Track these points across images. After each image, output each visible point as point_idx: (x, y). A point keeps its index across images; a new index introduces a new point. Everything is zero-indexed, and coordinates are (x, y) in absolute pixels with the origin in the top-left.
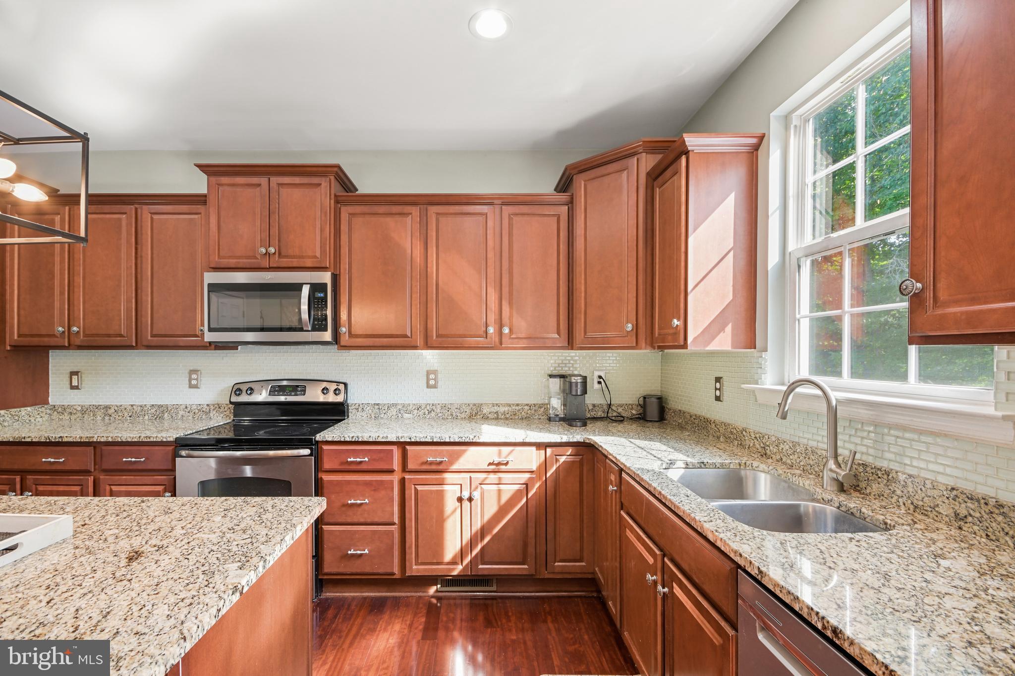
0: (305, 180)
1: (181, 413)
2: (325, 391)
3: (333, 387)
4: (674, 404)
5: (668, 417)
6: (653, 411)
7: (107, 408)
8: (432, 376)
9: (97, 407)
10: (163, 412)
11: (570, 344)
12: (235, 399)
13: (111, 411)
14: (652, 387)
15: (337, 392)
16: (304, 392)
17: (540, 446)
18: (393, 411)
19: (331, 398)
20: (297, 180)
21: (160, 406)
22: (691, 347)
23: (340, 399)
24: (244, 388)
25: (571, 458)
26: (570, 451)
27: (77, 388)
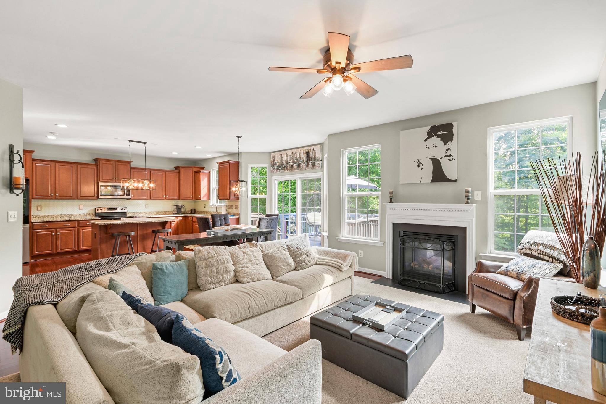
0: (124, 164)
1: (78, 216)
2: (122, 209)
3: (124, 209)
4: (197, 210)
5: (196, 212)
6: (193, 212)
7: (52, 215)
8: (147, 206)
9: (49, 215)
10: (72, 216)
11: (179, 198)
12: (97, 212)
13: (53, 216)
14: (193, 208)
15: (125, 209)
16: (116, 209)
17: (176, 217)
18: (138, 214)
19: (123, 211)
20: (122, 164)
21: (70, 214)
22: (201, 200)
23: (126, 211)
24: (99, 209)
25: (181, 219)
26: (181, 217)
27: (40, 210)
